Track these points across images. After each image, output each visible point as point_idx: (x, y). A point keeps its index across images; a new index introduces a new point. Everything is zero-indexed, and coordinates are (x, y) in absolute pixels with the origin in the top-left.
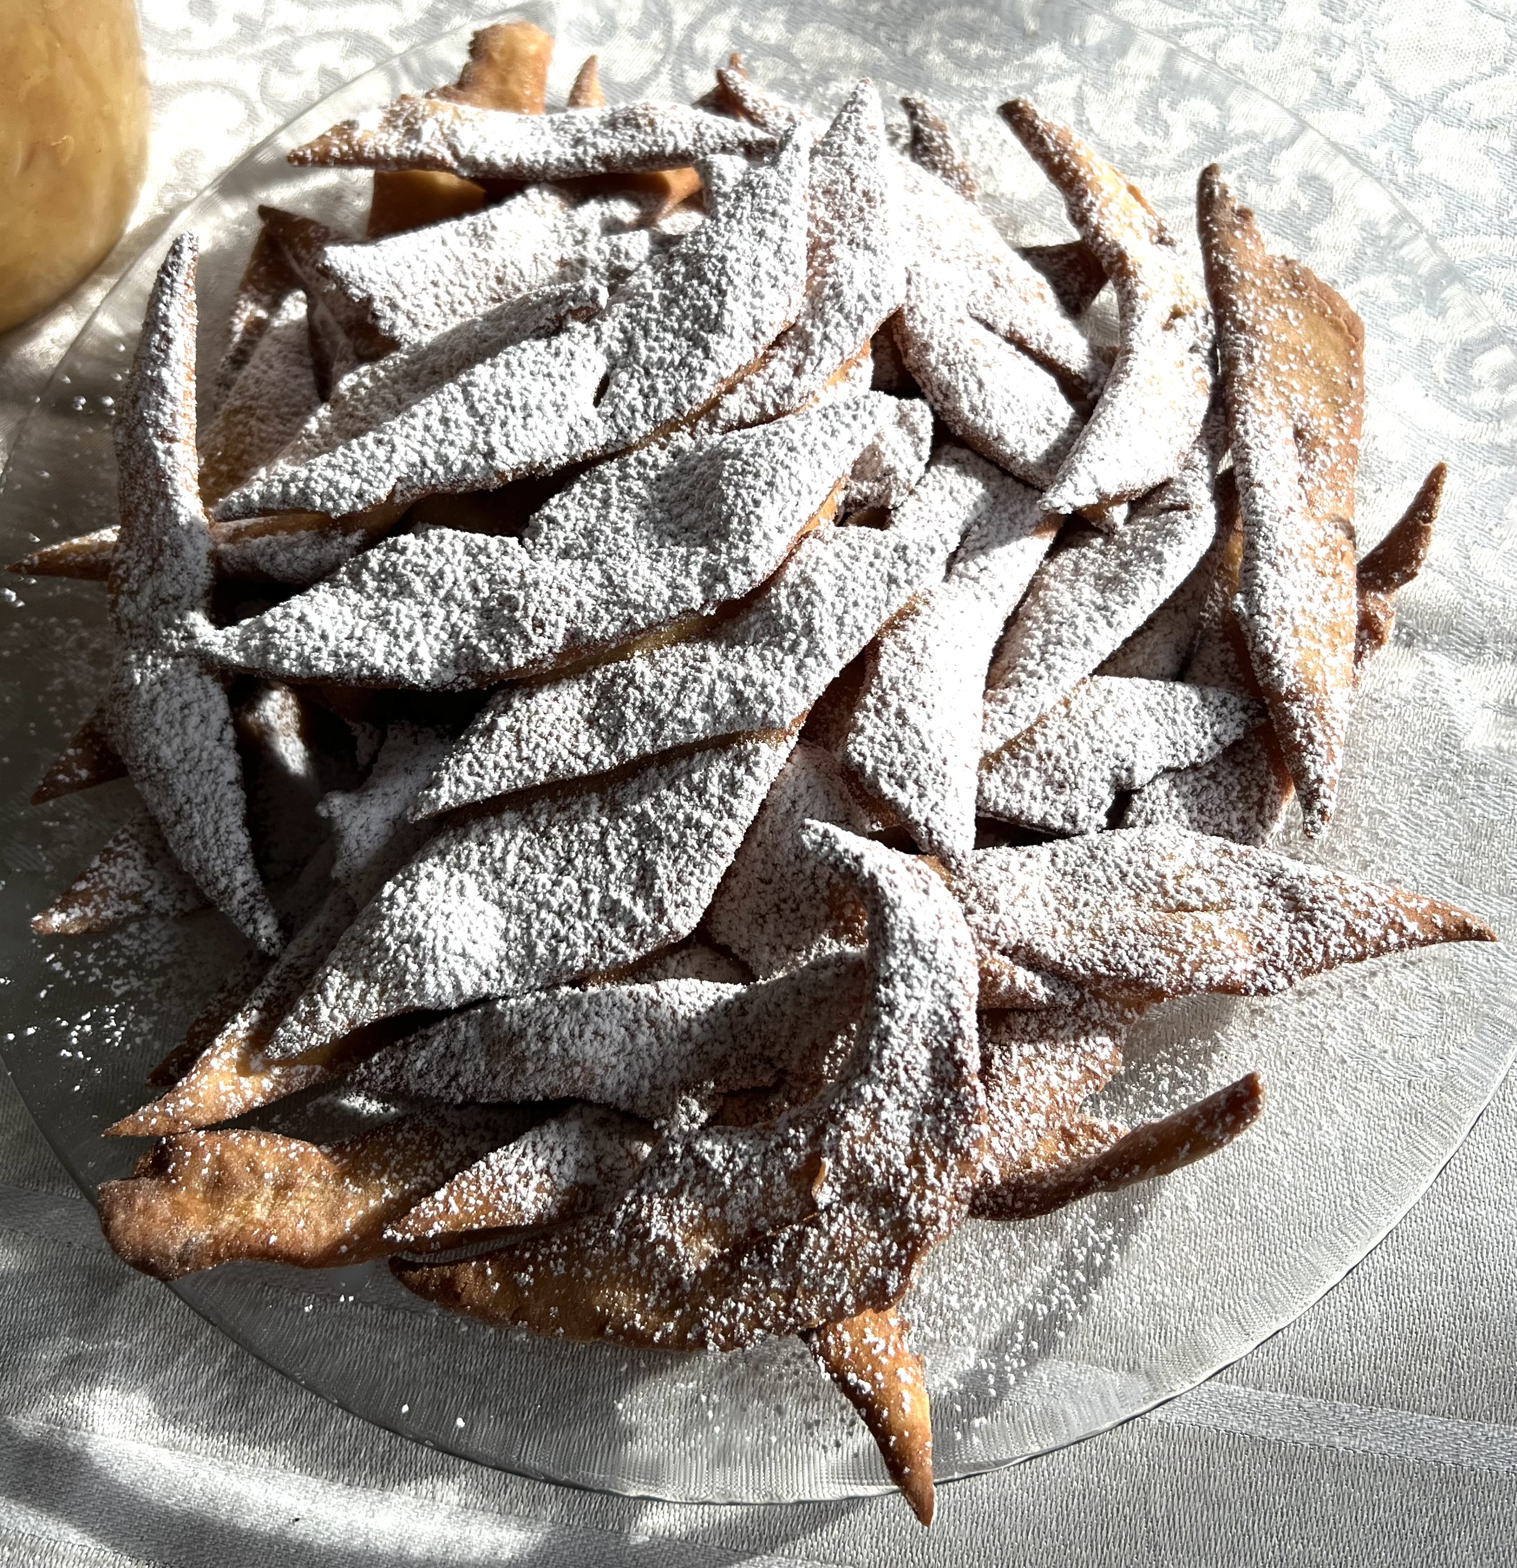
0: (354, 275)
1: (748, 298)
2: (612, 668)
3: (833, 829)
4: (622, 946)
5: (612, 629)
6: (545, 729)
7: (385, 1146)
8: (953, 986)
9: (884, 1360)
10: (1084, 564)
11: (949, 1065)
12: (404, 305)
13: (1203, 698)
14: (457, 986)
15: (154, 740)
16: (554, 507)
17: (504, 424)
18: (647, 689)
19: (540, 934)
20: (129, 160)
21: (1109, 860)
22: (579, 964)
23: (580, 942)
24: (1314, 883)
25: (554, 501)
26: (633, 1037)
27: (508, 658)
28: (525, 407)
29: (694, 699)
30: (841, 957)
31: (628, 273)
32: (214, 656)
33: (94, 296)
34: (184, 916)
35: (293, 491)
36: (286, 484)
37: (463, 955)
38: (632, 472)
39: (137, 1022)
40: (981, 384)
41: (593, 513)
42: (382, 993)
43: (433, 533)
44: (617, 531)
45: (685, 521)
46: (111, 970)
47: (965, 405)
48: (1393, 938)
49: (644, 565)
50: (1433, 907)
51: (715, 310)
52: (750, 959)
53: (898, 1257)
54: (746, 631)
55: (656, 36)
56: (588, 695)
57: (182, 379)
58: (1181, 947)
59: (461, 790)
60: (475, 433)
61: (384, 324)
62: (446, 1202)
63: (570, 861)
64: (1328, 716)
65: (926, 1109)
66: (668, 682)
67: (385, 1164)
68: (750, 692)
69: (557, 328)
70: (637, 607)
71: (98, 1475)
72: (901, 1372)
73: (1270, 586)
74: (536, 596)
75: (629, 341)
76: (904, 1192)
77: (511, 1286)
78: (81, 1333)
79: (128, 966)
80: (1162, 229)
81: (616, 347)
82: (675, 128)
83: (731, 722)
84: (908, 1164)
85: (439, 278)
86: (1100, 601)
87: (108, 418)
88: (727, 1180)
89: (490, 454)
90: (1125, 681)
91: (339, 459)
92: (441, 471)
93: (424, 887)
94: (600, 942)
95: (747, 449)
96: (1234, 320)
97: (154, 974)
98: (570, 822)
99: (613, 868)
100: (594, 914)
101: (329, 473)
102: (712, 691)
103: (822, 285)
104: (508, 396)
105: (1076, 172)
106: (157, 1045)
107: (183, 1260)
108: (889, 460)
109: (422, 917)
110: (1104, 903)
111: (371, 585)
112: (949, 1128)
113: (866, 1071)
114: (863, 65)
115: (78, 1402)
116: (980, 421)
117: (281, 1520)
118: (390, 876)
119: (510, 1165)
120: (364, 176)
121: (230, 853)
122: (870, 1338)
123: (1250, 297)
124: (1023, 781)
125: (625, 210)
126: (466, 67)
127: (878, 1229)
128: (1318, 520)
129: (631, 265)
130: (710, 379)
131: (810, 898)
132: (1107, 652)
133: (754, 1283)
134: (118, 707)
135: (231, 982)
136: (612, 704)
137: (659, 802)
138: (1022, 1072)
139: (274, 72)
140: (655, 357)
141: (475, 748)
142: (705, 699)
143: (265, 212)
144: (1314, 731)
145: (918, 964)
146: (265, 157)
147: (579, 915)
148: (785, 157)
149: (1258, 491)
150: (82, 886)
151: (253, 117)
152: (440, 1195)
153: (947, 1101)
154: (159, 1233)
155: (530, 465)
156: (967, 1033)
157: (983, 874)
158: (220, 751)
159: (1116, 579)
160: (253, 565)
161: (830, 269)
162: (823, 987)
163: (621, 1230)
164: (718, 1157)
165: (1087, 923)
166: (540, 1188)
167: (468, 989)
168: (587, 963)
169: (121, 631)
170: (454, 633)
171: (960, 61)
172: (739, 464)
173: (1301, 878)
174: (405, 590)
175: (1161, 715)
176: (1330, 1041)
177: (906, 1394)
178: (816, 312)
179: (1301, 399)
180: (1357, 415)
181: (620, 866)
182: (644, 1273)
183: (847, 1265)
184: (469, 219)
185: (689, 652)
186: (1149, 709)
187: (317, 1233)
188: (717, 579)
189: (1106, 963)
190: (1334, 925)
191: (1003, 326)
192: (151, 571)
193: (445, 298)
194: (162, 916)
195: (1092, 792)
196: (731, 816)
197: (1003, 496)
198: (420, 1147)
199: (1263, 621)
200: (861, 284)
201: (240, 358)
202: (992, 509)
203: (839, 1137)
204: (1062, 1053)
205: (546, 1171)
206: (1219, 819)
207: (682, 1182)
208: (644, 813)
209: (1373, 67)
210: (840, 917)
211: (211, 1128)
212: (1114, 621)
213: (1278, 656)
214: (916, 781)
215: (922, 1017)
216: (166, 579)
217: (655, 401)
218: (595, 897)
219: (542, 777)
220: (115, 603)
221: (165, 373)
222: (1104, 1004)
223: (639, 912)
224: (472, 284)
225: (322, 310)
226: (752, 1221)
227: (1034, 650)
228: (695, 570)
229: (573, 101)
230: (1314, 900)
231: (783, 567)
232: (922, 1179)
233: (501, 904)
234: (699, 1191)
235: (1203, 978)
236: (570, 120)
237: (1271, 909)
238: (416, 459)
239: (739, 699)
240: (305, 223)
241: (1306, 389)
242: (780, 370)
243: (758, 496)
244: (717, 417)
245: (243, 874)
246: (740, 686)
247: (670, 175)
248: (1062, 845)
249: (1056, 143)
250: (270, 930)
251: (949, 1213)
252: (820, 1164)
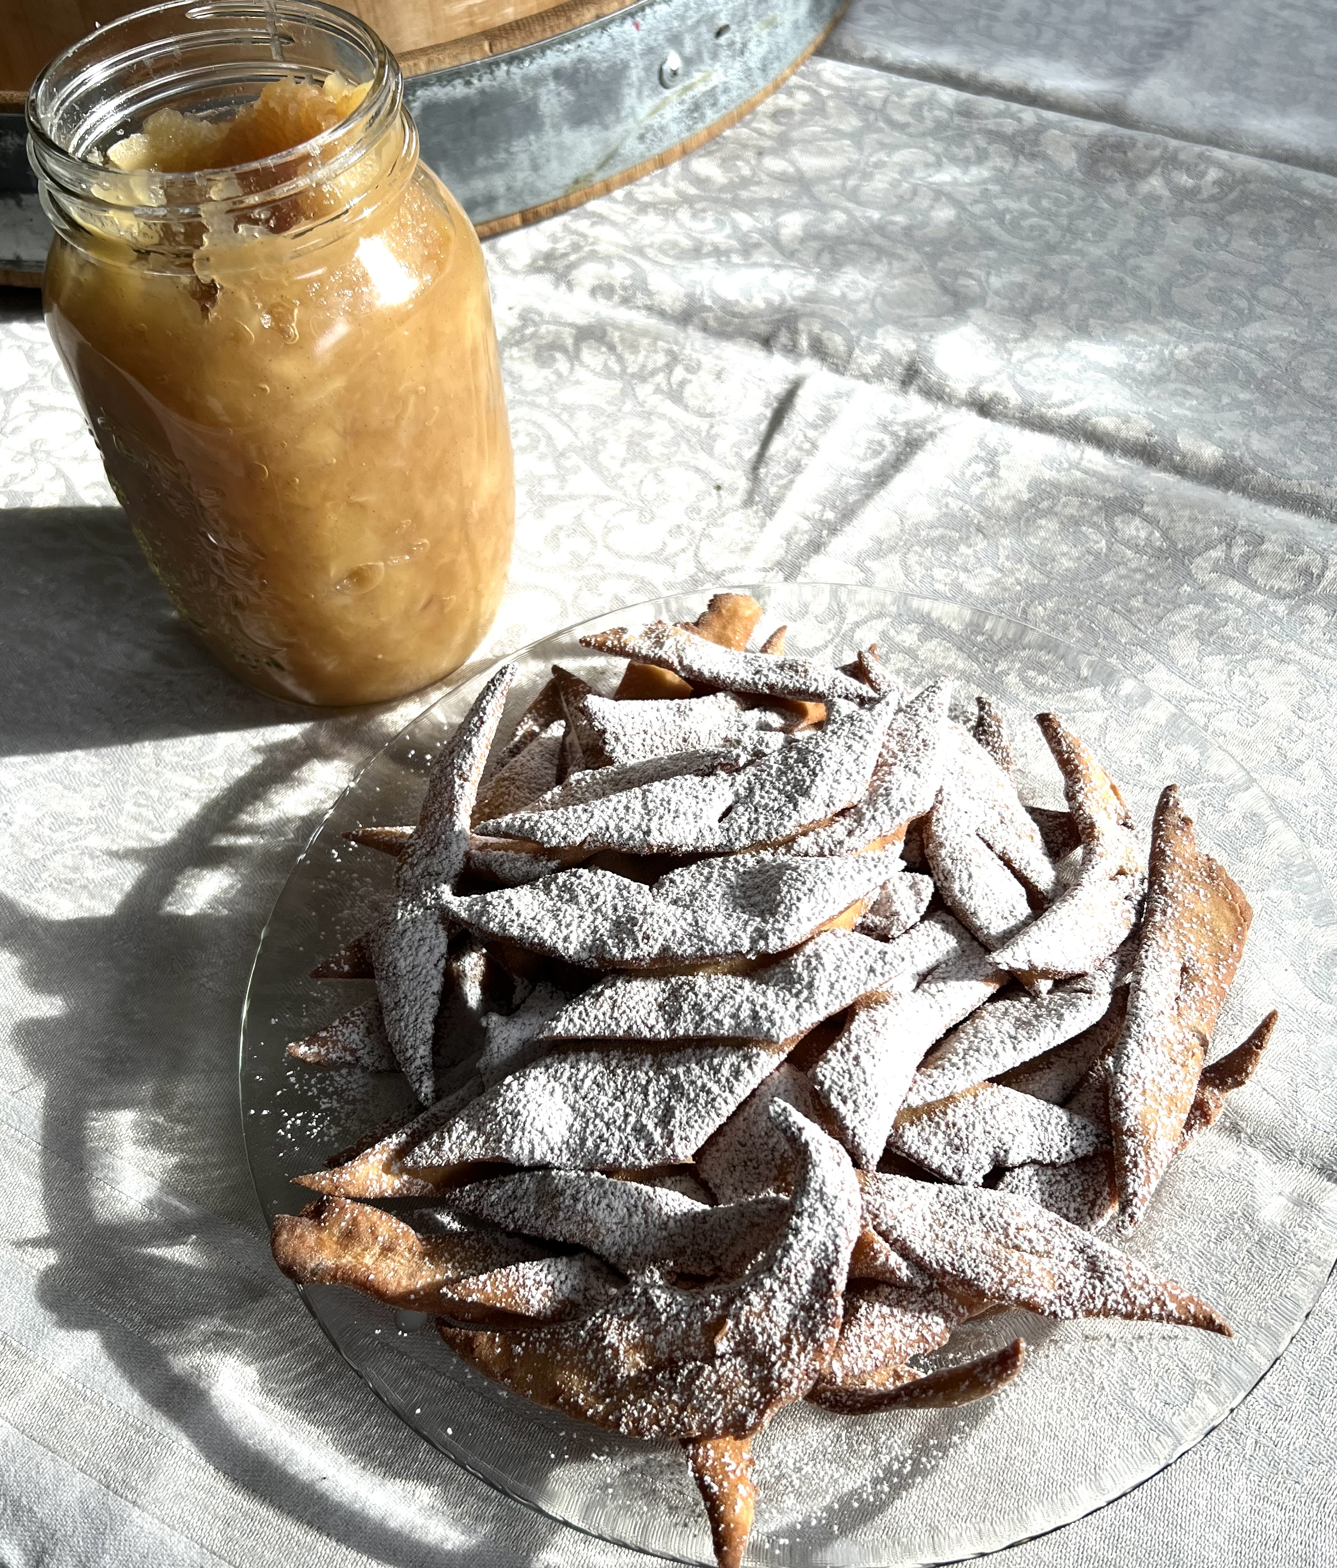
0: (599, 715)
1: (830, 782)
2: (683, 978)
3: (790, 1108)
4: (640, 1155)
5: (689, 951)
6: (631, 1004)
7: (457, 1245)
8: (840, 1231)
9: (732, 1476)
10: (1011, 1010)
11: (824, 1282)
12: (624, 740)
13: (1071, 1121)
14: (532, 1152)
15: (397, 955)
16: (676, 874)
17: (661, 818)
18: (700, 996)
19: (592, 1133)
20: (482, 621)
21: (975, 1204)
22: (610, 1159)
23: (615, 1145)
24: (1111, 1258)
25: (677, 871)
26: (630, 1216)
27: (622, 953)
28: (676, 811)
29: (727, 1009)
30: (775, 1200)
31: (765, 755)
32: (450, 910)
33: (435, 696)
34: (378, 1073)
35: (527, 826)
36: (524, 822)
37: (542, 1132)
38: (729, 865)
39: (329, 1127)
40: (970, 876)
41: (699, 884)
42: (485, 1142)
43: (600, 872)
44: (710, 896)
45: (752, 901)
46: (323, 1092)
47: (956, 887)
48: (1156, 1309)
49: (720, 919)
50: (1191, 1299)
51: (808, 783)
52: (719, 1194)
53: (759, 1402)
54: (772, 977)
55: (832, 625)
56: (664, 991)
57: (483, 746)
58: (1005, 1269)
59: (571, 1026)
60: (643, 818)
61: (608, 748)
62: (485, 1283)
63: (623, 1093)
64: (1152, 1154)
65: (803, 1307)
66: (714, 995)
67: (453, 1257)
68: (763, 1014)
69: (710, 772)
70: (708, 942)
71: (211, 1409)
72: (740, 1486)
73: (1133, 1058)
74: (650, 920)
75: (751, 790)
76: (773, 1358)
77: (508, 1352)
78: (228, 1319)
79: (333, 1093)
80: (1127, 817)
81: (742, 792)
82: (819, 678)
83: (746, 1030)
84: (782, 1341)
85: (648, 729)
86: (1013, 1033)
87: (424, 767)
88: (664, 1318)
89: (647, 833)
90: (1020, 1095)
91: (558, 814)
92: (616, 835)
93: (530, 1084)
94: (627, 1149)
95: (803, 867)
96: (1160, 886)
97: (347, 1102)
98: (630, 1068)
99: (648, 1104)
100: (629, 1130)
101: (551, 821)
102: (740, 1006)
103: (880, 786)
104: (669, 803)
105: (1076, 766)
106: (336, 1145)
107: (314, 1273)
108: (896, 907)
109: (524, 1101)
110: (964, 1230)
111: (555, 892)
112: (814, 1325)
113: (770, 1269)
114: (963, 672)
115: (214, 1361)
116: (964, 899)
117: (315, 1476)
118: (512, 1073)
119: (531, 1274)
120: (621, 664)
121: (420, 1035)
122: (726, 1459)
123: (1176, 874)
124: (932, 1138)
125: (774, 719)
126: (703, 614)
127: (751, 1379)
128: (1181, 1027)
129: (767, 751)
130: (793, 823)
131: (768, 1163)
132: (1009, 1067)
133: (662, 1393)
134: (382, 931)
135: (393, 1118)
136: (677, 1000)
137: (688, 1071)
138: (877, 1322)
139: (585, 590)
140: (763, 802)
141: (587, 1003)
142: (733, 1010)
143: (556, 669)
144: (1139, 1160)
145: (821, 1210)
146: (565, 639)
147: (619, 1129)
148: (878, 707)
149: (1142, 995)
150: (324, 1034)
151: (564, 614)
152: (483, 1277)
153: (817, 1306)
154: (304, 1254)
155: (669, 846)
156: (841, 1263)
157: (887, 1187)
158: (434, 972)
159: (1029, 1023)
160: (489, 866)
161: (887, 778)
162: (759, 1215)
163: (588, 1333)
164: (662, 1301)
165: (947, 1239)
166: (545, 1294)
167: (538, 1156)
168: (615, 1160)
169: (398, 886)
170: (595, 931)
171: (1029, 684)
172: (795, 875)
173: (1103, 1252)
174: (574, 899)
175: (1038, 1123)
176: (1096, 1371)
177: (739, 1501)
178: (871, 801)
179: (1193, 948)
180: (1232, 970)
181: (653, 1104)
182: (593, 1367)
183: (725, 1398)
184: (677, 701)
185: (732, 981)
186: (1031, 1116)
187: (399, 1283)
188: (761, 937)
189: (952, 1265)
190: (1116, 1287)
191: (998, 848)
192: (428, 854)
193: (648, 742)
194: (364, 1069)
195: (977, 1159)
196: (731, 1092)
197: (968, 952)
198: (478, 1252)
199: (1123, 1079)
200: (905, 792)
201: (515, 751)
202: (959, 957)
203: (741, 1308)
204: (908, 1319)
205: (552, 1284)
206: (1060, 1205)
207: (635, 1312)
208: (677, 1075)
209: (1319, 754)
210: (784, 1180)
211: (355, 1200)
212: (1018, 1047)
213: (1127, 1104)
214: (855, 1102)
215: (815, 1243)
216: (435, 861)
217: (755, 827)
218: (632, 1119)
219: (621, 1032)
220: (400, 868)
221: (474, 740)
222: (946, 1297)
223: (657, 1136)
224: (668, 738)
225: (573, 736)
226: (672, 1351)
227: (960, 1051)
228: (750, 929)
229: (764, 650)
230: (1107, 1268)
231: (805, 943)
232: (787, 1353)
233: (573, 1108)
234: (644, 1321)
235: (1014, 1292)
236: (756, 659)
237: (1077, 1266)
238: (604, 825)
239: (755, 1016)
240: (579, 681)
241: (1199, 944)
242: (840, 829)
243: (801, 895)
244: (792, 847)
245: (423, 1050)
246: (758, 1008)
247: (809, 705)
248: (947, 1187)
249: (1068, 746)
250: (429, 1090)
251: (800, 1382)
252: (725, 1323)
